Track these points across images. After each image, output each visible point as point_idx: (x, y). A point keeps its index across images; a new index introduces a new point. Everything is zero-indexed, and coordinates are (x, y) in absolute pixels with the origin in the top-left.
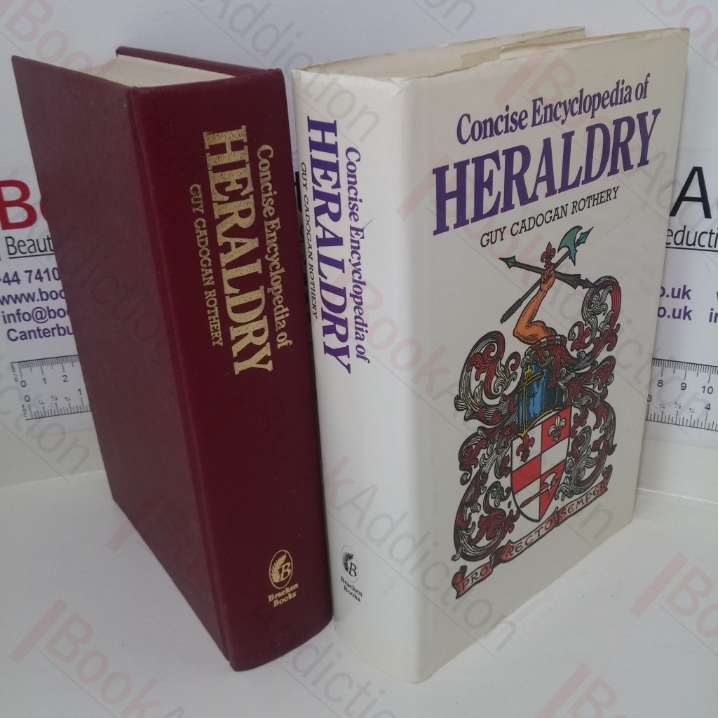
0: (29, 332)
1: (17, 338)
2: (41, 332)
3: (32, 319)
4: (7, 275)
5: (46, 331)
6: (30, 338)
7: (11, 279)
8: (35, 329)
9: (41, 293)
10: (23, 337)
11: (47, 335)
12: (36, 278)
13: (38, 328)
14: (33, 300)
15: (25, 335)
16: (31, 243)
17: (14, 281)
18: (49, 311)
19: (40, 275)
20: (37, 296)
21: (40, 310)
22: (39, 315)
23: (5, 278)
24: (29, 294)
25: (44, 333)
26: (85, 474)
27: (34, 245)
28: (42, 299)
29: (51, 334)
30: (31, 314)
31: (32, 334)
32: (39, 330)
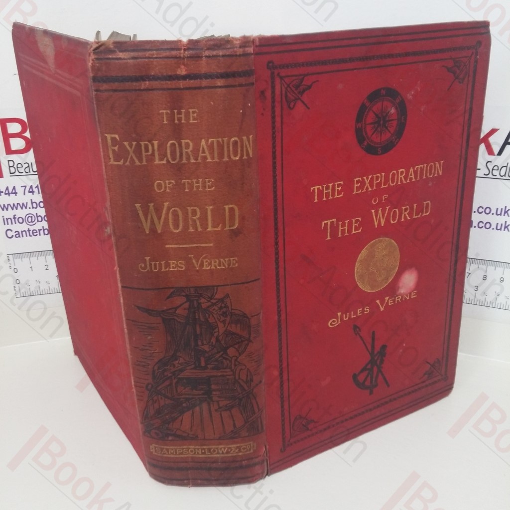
0: (22, 232)
1: (12, 236)
2: (31, 232)
3: (24, 222)
4: (7, 188)
5: (35, 231)
6: (23, 236)
7: (10, 192)
8: (26, 230)
9: (32, 203)
10: (17, 236)
11: (35, 234)
12: (29, 192)
13: (28, 229)
14: (26, 208)
15: (19, 234)
16: (27, 165)
17: (12, 193)
18: (37, 217)
19: (32, 189)
20: (29, 205)
21: (31, 215)
22: (30, 219)
23: (6, 191)
24: (23, 204)
25: (33, 233)
26: (58, 339)
27: (29, 166)
28: (33, 208)
29: (38, 233)
30: (24, 218)
31: (24, 233)
32: (29, 230)
